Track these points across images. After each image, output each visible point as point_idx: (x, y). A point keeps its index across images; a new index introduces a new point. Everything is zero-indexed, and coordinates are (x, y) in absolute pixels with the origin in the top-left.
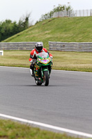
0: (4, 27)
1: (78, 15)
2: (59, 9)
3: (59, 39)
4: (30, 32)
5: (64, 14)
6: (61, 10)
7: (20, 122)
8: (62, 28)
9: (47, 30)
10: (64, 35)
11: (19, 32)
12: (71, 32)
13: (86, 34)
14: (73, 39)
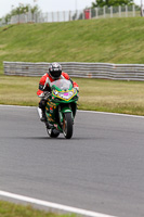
1: (50, 20)
2: (20, 11)
3: (19, 57)
5: (27, 18)
6: (23, 12)
8: (24, 40)
9: (1, 43)
10: (27, 51)
12: (39, 46)
13: (62, 49)
14: (42, 57)
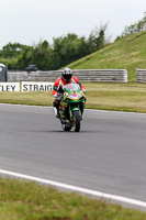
0: (66, 45)
4: (106, 54)
7: (91, 195)
9: (134, 50)
11: (89, 53)
